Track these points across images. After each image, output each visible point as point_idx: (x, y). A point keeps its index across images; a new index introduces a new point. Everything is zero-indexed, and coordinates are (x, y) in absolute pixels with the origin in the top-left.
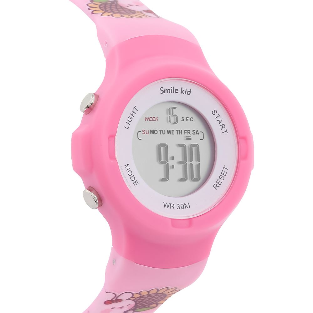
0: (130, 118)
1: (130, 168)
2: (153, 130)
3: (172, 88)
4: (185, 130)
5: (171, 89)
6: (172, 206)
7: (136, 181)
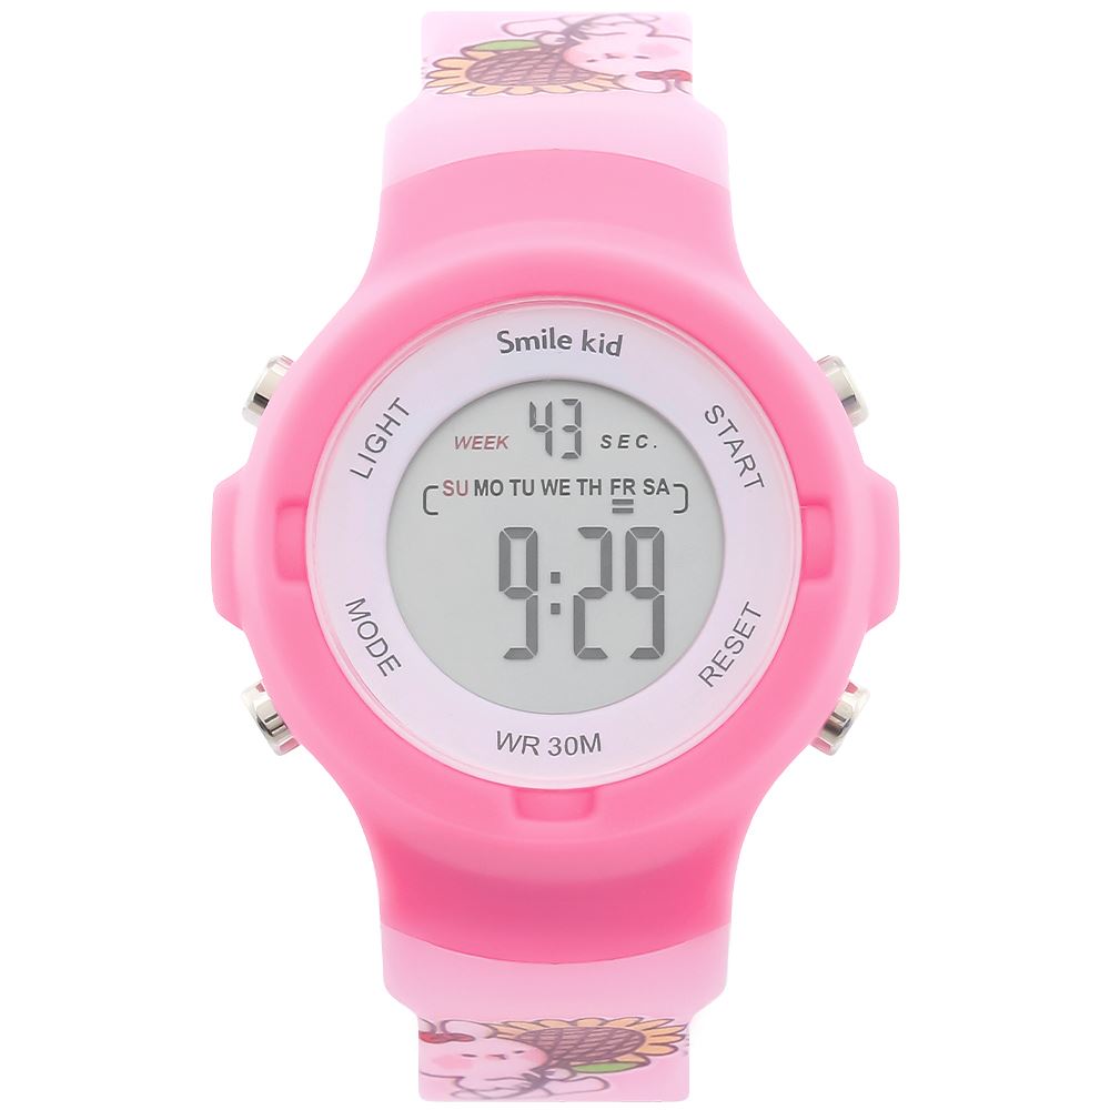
0: (376, 438)
1: (368, 614)
2: (486, 481)
3: (548, 334)
4: (613, 481)
5: (544, 337)
6: (529, 744)
7: (393, 657)
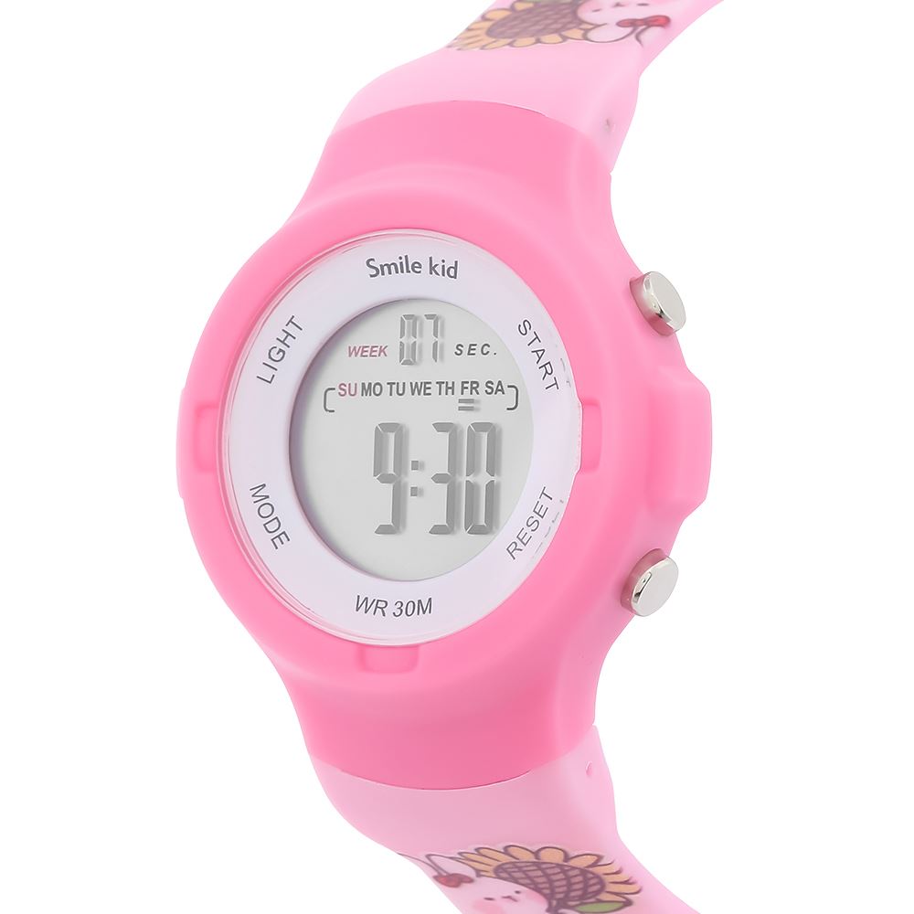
0: (277, 350)
1: (267, 497)
2: (370, 384)
3: (404, 260)
4: (463, 383)
5: (401, 263)
6: (380, 606)
7: (284, 533)
